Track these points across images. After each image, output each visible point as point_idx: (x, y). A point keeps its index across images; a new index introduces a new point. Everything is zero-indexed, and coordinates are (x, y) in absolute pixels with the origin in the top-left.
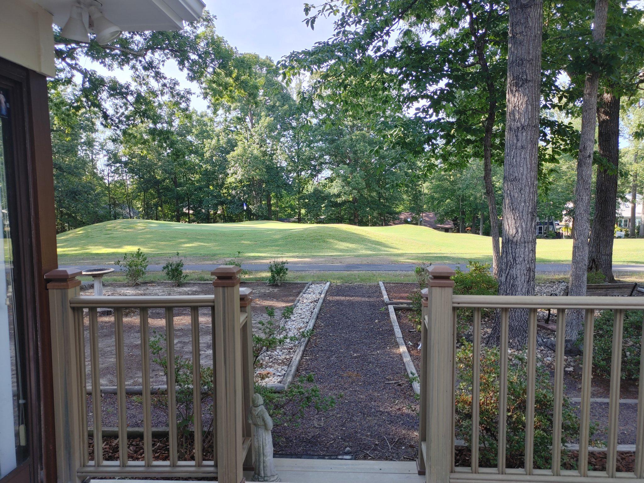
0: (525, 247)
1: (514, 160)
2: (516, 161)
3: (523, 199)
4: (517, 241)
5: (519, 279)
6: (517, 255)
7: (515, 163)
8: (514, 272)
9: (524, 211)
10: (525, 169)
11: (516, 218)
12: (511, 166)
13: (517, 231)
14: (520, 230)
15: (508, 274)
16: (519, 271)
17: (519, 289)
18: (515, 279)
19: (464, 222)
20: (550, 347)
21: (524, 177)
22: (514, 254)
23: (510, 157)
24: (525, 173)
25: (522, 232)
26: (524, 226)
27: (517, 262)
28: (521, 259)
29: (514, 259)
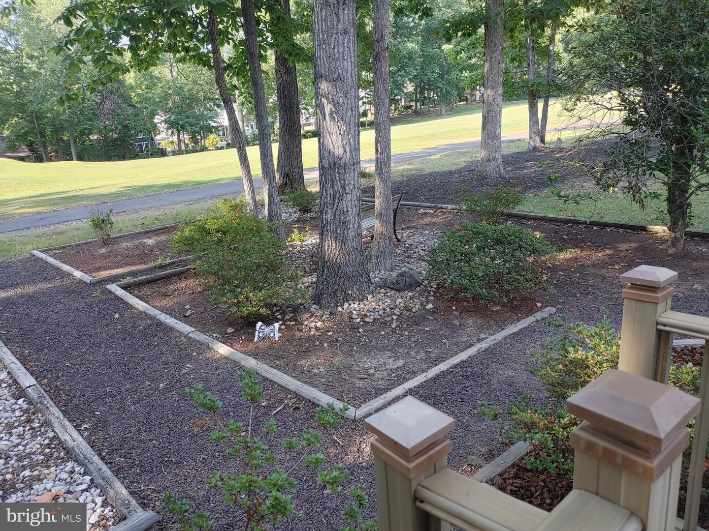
0: (354, 170)
1: (336, 51)
2: (338, 52)
3: (349, 107)
4: (345, 162)
5: (350, 213)
6: (346, 182)
7: (337, 55)
8: (345, 206)
9: (351, 122)
10: (350, 64)
11: (342, 132)
12: (331, 59)
13: (345, 151)
14: (348, 149)
15: (336, 209)
16: (349, 203)
17: (351, 226)
18: (345, 213)
19: (45, 147)
20: (392, 286)
21: (349, 74)
22: (342, 182)
23: (330, 45)
24: (350, 69)
25: (351, 152)
26: (352, 143)
27: (347, 192)
28: (351, 187)
29: (344, 188)
